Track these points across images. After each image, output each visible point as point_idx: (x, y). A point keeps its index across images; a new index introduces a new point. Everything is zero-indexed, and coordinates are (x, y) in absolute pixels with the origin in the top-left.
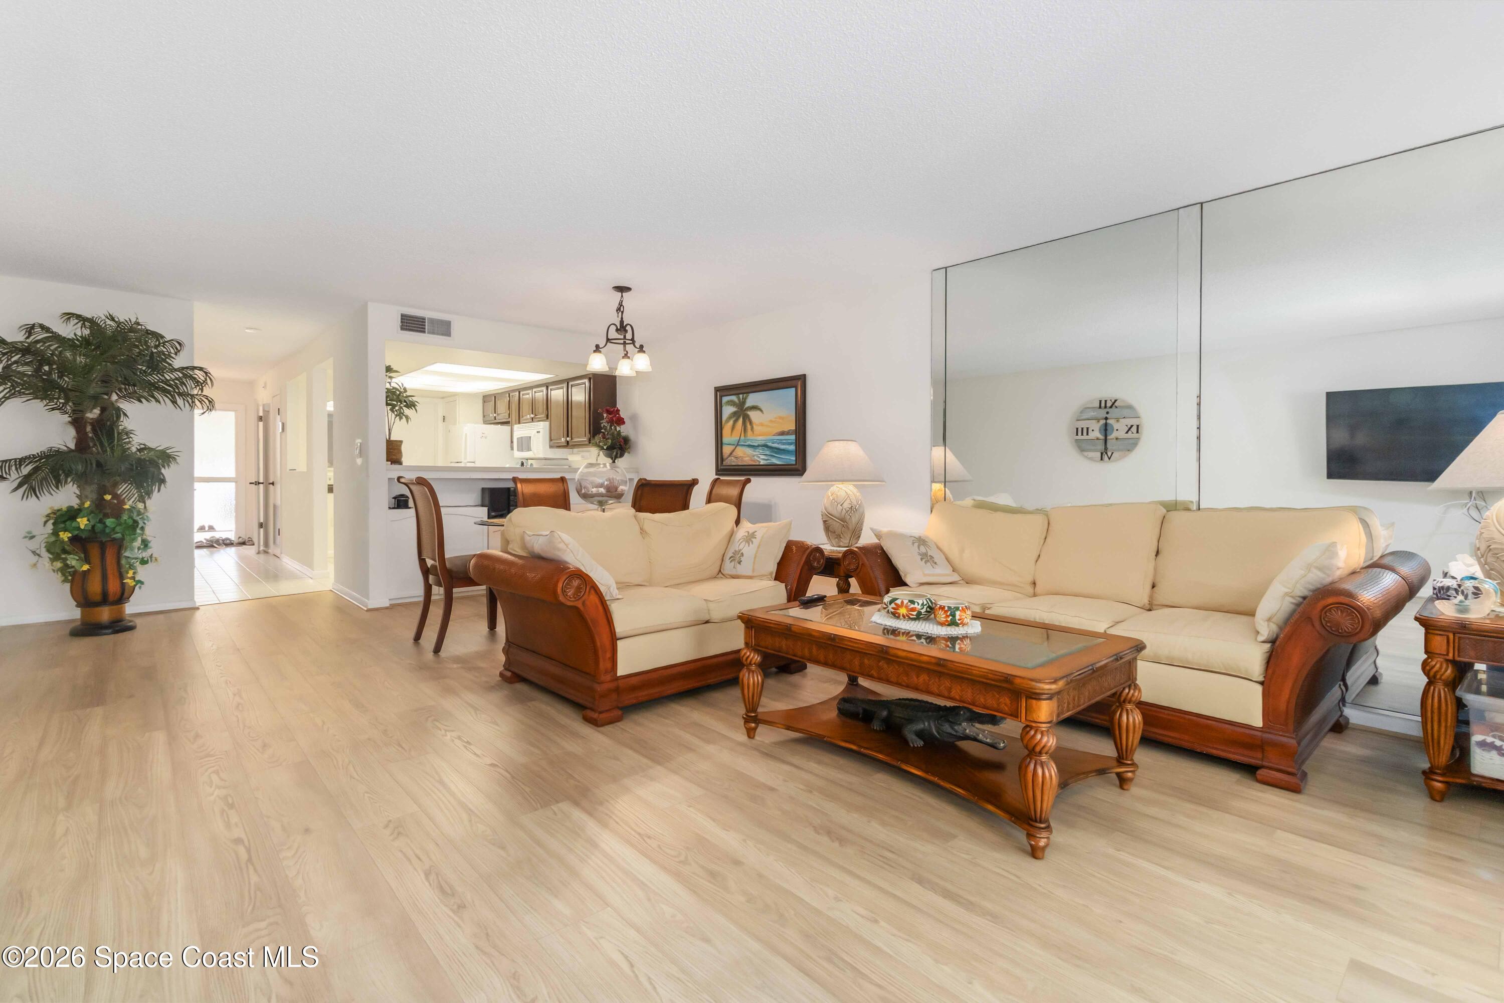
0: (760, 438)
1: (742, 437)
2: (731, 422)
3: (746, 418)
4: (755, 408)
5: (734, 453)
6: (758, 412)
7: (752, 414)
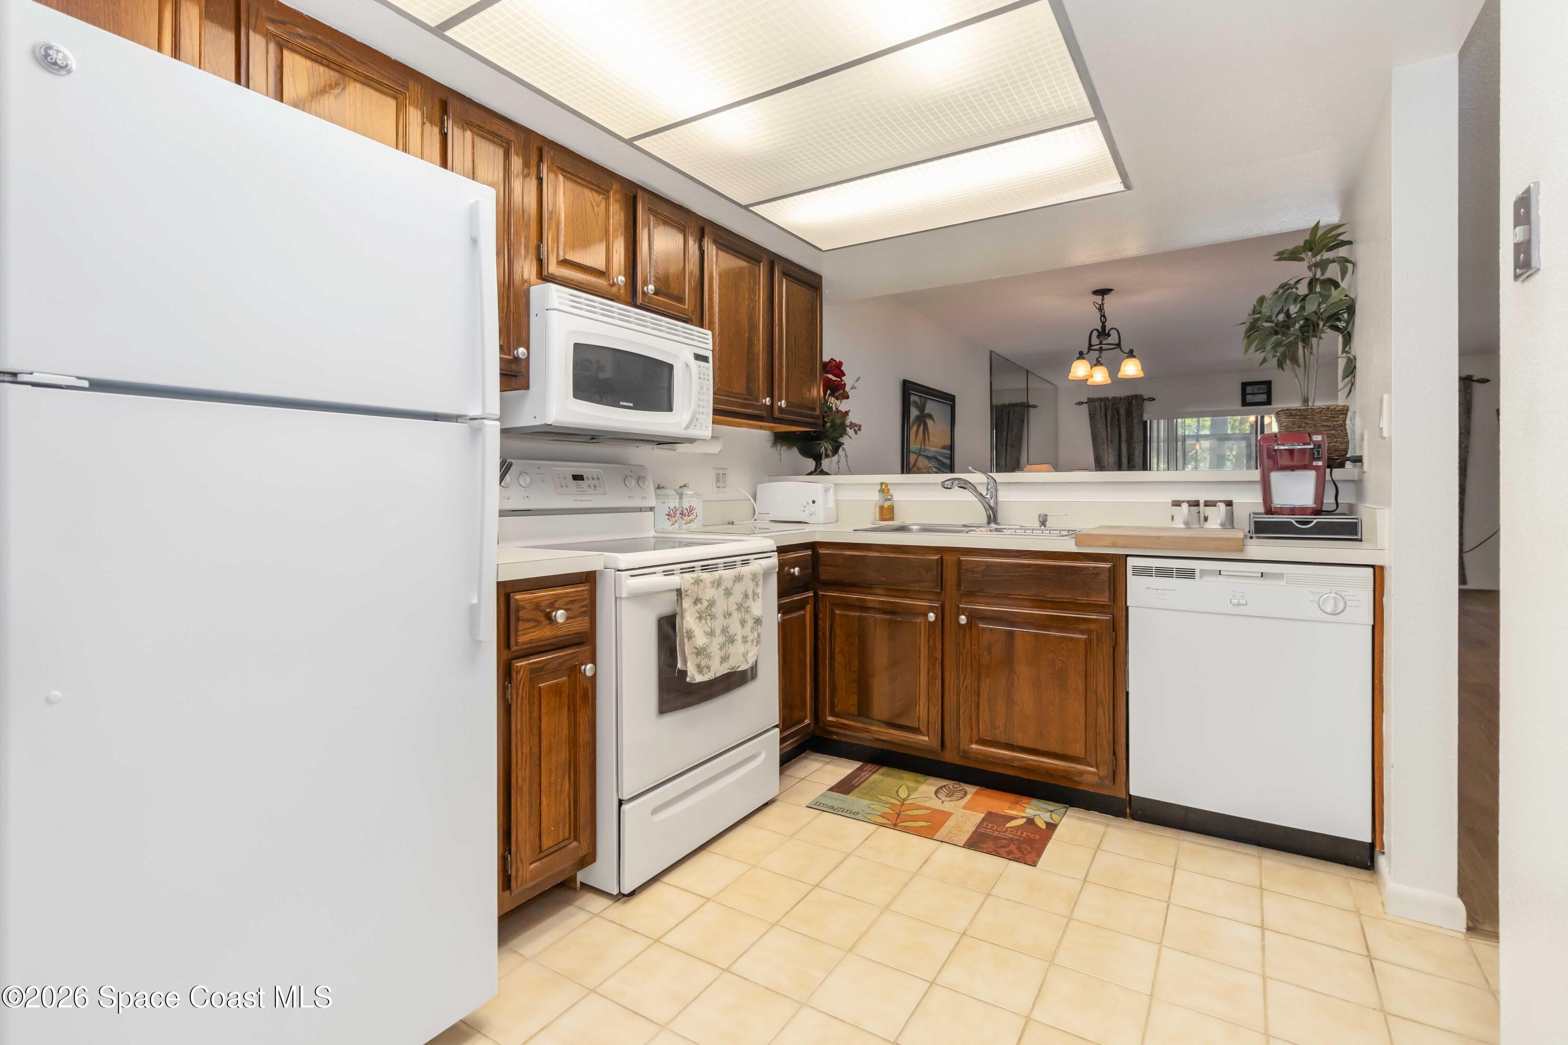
0: (932, 448)
2: (915, 427)
3: (926, 426)
4: (930, 417)
5: (915, 463)
6: (932, 422)
7: (929, 422)
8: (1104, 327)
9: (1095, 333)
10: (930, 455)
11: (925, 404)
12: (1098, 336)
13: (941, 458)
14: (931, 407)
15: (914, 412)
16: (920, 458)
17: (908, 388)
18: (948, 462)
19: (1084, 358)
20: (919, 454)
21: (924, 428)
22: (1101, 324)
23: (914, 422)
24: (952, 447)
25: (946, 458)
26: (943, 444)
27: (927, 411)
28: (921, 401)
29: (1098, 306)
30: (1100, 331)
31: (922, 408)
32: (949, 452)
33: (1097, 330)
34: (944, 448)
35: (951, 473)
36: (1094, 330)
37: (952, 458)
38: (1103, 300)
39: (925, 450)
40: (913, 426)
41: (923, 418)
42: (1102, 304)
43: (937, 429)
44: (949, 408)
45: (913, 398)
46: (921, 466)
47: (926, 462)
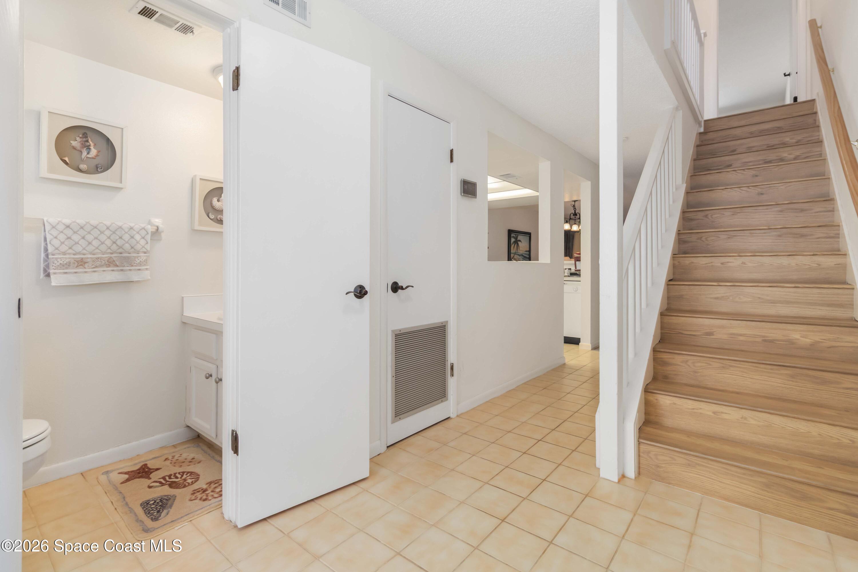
0: (521, 252)
1: (516, 251)
2: (513, 245)
3: (518, 244)
4: (520, 241)
5: (514, 257)
6: (521, 243)
7: (519, 243)
8: (575, 212)
9: (572, 214)
10: (520, 254)
11: (517, 237)
12: (574, 215)
13: (524, 255)
14: (520, 237)
15: (513, 240)
16: (515, 255)
17: (510, 232)
18: (528, 256)
19: (567, 223)
20: (515, 254)
21: (517, 244)
22: (574, 211)
23: (513, 243)
24: (530, 251)
25: (527, 255)
26: (526, 250)
27: (518, 239)
28: (516, 236)
29: (572, 205)
30: (574, 213)
31: (516, 238)
32: (528, 253)
33: (573, 213)
34: (526, 251)
35: (529, 261)
36: (571, 213)
37: (530, 255)
38: (575, 203)
39: (517, 252)
40: (512, 244)
41: (517, 242)
42: (575, 205)
43: (523, 245)
44: (528, 238)
45: (512, 235)
46: (516, 258)
47: (518, 257)
